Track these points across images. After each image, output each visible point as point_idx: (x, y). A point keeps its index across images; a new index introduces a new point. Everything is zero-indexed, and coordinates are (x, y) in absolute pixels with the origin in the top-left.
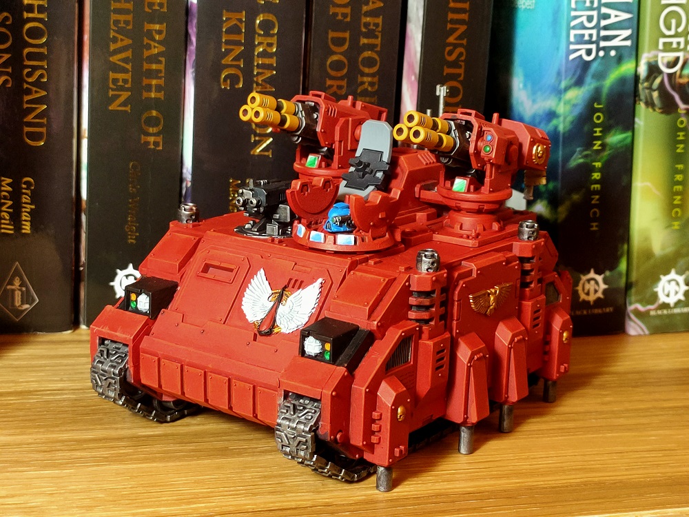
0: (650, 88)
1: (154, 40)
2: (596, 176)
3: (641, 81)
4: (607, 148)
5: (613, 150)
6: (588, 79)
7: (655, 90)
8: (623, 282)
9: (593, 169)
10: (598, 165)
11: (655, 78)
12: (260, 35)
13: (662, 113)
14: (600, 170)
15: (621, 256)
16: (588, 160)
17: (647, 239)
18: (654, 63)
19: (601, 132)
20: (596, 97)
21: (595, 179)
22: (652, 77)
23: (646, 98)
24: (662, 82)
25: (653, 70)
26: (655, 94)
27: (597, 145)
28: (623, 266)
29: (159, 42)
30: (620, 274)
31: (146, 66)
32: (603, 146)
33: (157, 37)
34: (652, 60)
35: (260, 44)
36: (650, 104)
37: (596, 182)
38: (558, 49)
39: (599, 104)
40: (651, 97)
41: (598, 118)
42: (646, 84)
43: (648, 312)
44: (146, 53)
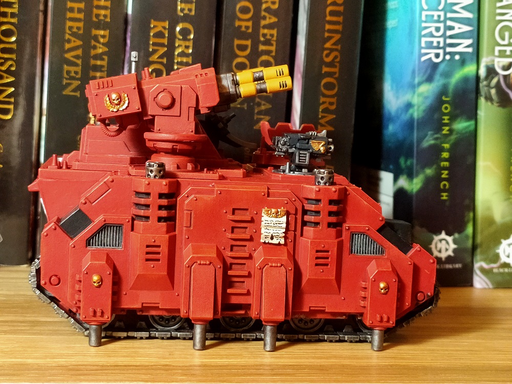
0: (488, 86)
1: (99, 42)
2: (445, 155)
3: (481, 81)
4: (454, 133)
5: (459, 135)
6: (437, 77)
7: (492, 88)
8: (469, 243)
9: (443, 150)
10: (447, 146)
11: (493, 78)
12: (179, 39)
13: (499, 106)
14: (448, 150)
15: (468, 222)
16: (438, 142)
17: (489, 208)
18: (491, 66)
19: (448, 119)
20: (443, 91)
21: (444, 158)
22: (490, 77)
23: (486, 94)
24: (499, 82)
25: (491, 71)
26: (493, 91)
27: (445, 130)
28: (469, 230)
29: (103, 44)
30: (467, 237)
31: (93, 62)
32: (451, 131)
33: (102, 40)
34: (489, 64)
35: (179, 46)
36: (489, 98)
37: (446, 160)
38: (412, 53)
39: (446, 97)
40: (490, 93)
41: (446, 108)
42: (485, 83)
43: (491, 269)
44: (93, 52)
